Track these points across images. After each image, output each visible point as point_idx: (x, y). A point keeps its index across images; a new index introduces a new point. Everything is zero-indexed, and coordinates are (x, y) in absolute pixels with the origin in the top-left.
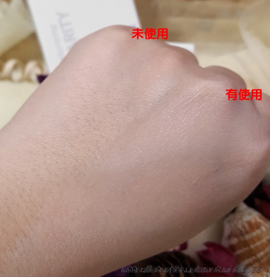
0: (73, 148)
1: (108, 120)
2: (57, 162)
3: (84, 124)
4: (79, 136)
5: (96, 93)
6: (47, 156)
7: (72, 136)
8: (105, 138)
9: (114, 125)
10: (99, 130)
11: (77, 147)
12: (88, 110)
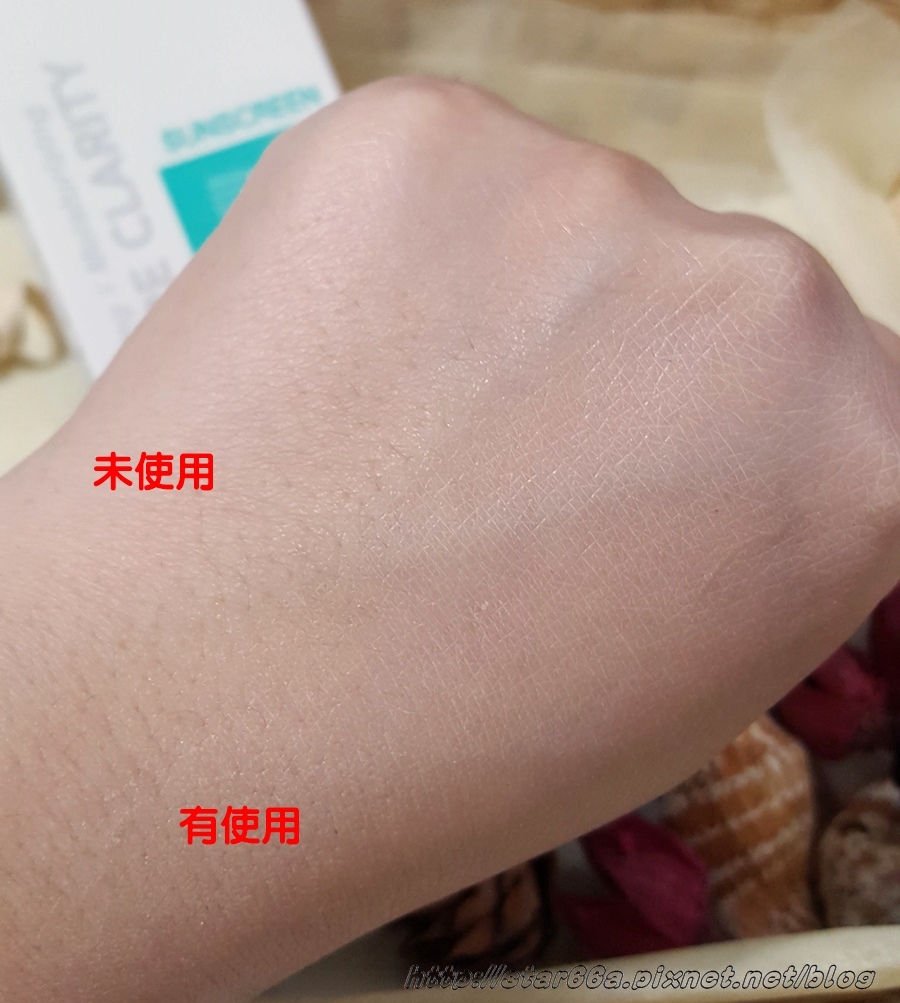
0: (293, 490)
1: (406, 391)
2: (241, 537)
3: (324, 408)
4: (311, 450)
5: (356, 303)
6: (204, 519)
7: (288, 452)
8: (397, 452)
9: (427, 407)
10: (376, 425)
11: (306, 484)
12: (335, 362)
